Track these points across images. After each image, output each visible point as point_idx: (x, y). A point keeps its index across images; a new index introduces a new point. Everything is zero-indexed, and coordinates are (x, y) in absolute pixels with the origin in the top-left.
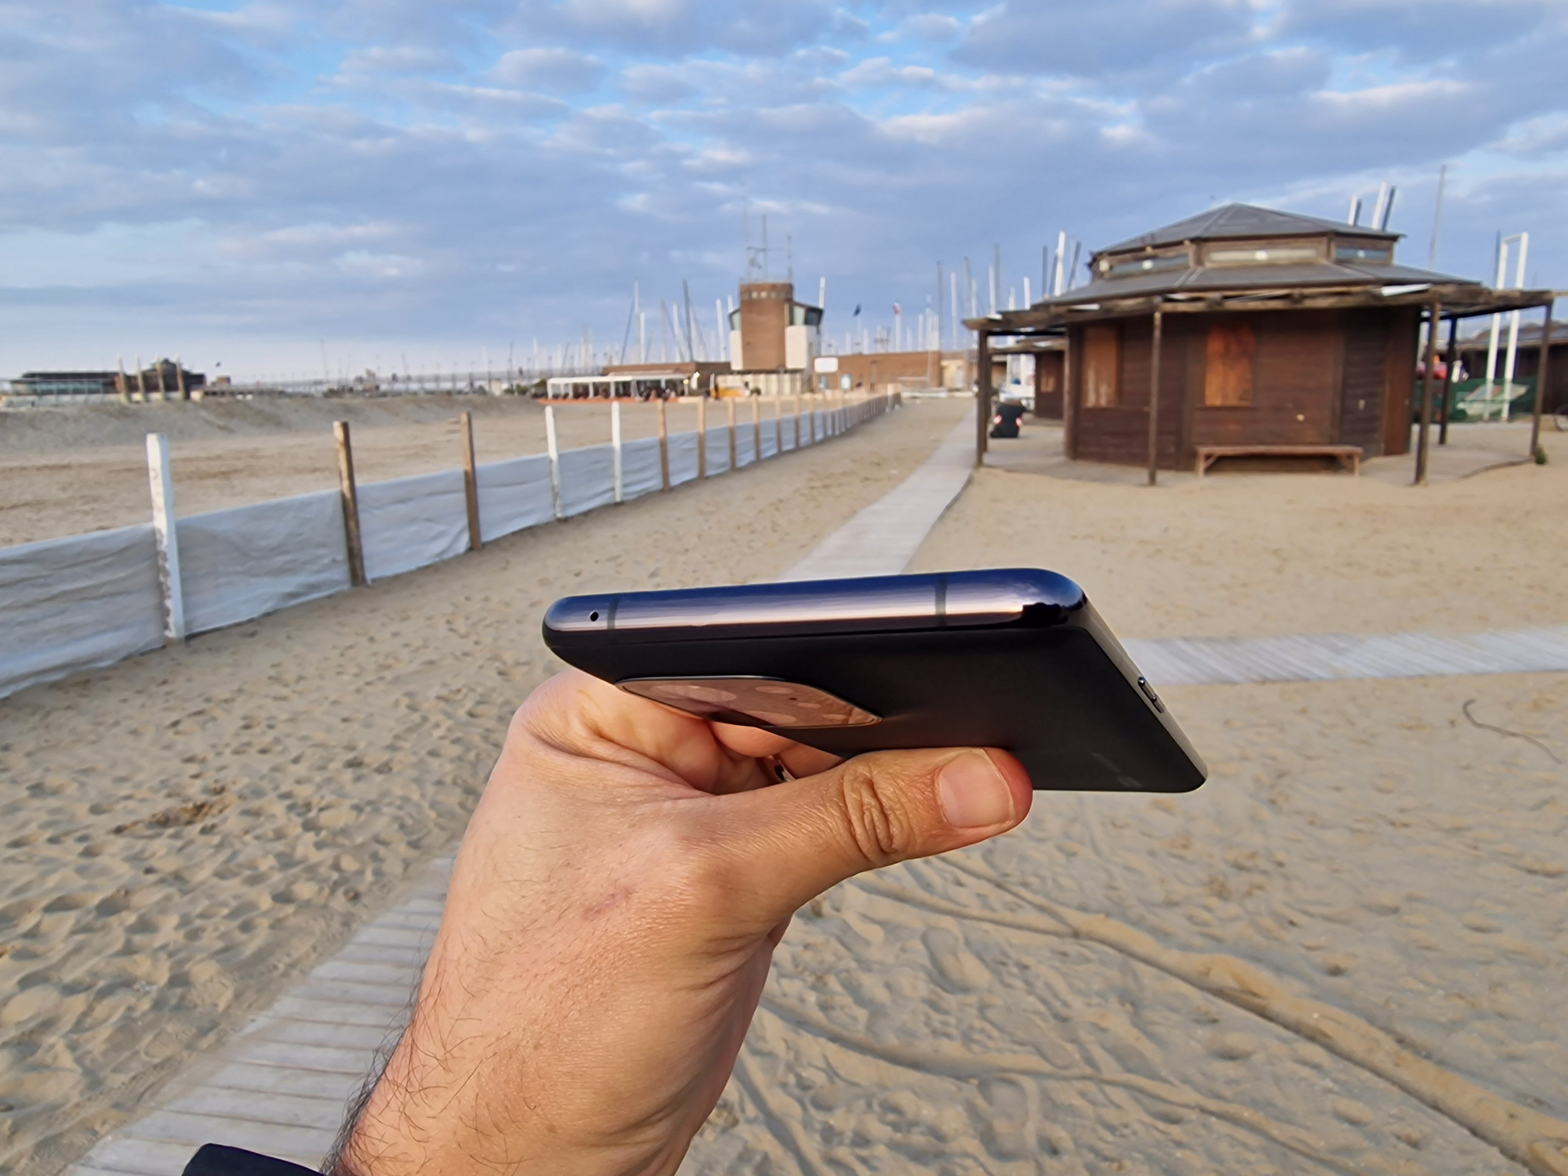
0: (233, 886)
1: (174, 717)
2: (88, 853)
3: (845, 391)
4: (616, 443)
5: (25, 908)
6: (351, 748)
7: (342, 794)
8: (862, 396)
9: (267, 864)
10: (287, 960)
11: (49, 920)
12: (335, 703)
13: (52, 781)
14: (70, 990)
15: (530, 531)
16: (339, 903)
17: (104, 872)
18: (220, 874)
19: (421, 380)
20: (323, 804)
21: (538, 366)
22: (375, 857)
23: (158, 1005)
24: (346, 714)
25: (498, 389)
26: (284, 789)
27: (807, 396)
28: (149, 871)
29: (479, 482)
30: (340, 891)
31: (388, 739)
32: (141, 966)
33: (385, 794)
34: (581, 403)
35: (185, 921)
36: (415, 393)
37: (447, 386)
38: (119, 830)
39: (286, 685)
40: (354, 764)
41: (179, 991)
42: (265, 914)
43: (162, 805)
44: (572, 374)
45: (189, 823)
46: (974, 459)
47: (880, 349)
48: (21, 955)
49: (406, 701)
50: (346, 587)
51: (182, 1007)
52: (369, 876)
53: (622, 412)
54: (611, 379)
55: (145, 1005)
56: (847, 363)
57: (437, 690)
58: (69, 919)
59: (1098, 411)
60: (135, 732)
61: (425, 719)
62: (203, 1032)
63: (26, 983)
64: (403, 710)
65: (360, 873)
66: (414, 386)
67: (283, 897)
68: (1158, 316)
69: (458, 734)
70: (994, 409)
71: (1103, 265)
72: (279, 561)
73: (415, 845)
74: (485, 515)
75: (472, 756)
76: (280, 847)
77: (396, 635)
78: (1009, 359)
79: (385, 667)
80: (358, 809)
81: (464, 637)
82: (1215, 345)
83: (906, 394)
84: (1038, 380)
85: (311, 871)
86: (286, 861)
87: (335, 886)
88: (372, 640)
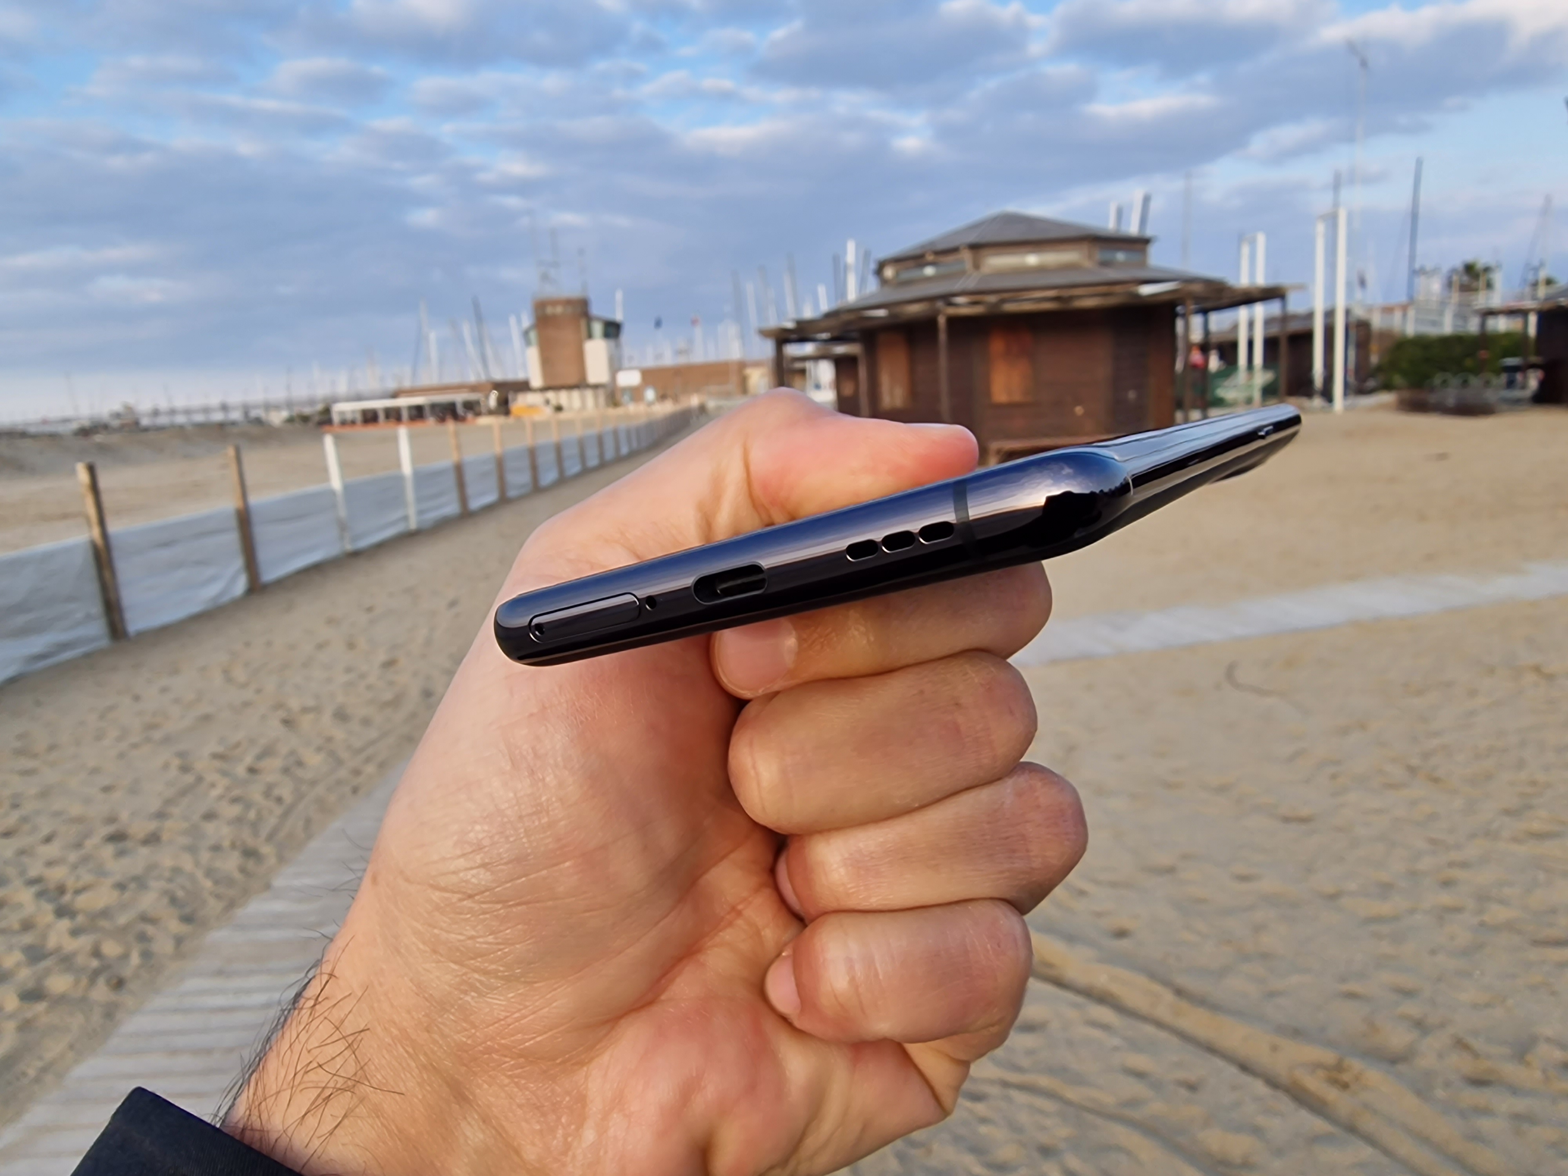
3: (650, 404)
4: (407, 468)
6: (111, 819)
7: (101, 872)
8: (666, 408)
9: (13, 959)
10: (39, 1064)
12: (95, 771)
15: (317, 569)
16: (101, 992)
19: (188, 412)
20: (80, 884)
21: (322, 391)
22: (143, 938)
24: (107, 782)
25: (277, 418)
26: (33, 873)
27: (612, 412)
29: (256, 519)
30: (101, 981)
31: (155, 805)
33: (152, 867)
34: (371, 431)
36: (181, 427)
37: (218, 417)
39: (35, 756)
40: (117, 837)
42: (11, 1016)
44: (359, 398)
47: (682, 360)
49: (176, 762)
50: (104, 642)
52: (135, 959)
53: (412, 438)
54: (403, 402)
56: (650, 376)
57: (213, 747)
61: (200, 779)
64: (173, 772)
66: (180, 419)
67: (32, 995)
68: (942, 320)
69: (236, 792)
71: (889, 272)
72: (21, 620)
73: (187, 919)
74: (263, 555)
75: (252, 815)
76: (28, 939)
77: (164, 690)
78: (809, 365)
79: (152, 726)
80: (121, 887)
81: (244, 686)
82: (997, 345)
83: (711, 404)
84: (838, 384)
85: (66, 961)
86: (35, 954)
87: (95, 975)
88: (137, 698)
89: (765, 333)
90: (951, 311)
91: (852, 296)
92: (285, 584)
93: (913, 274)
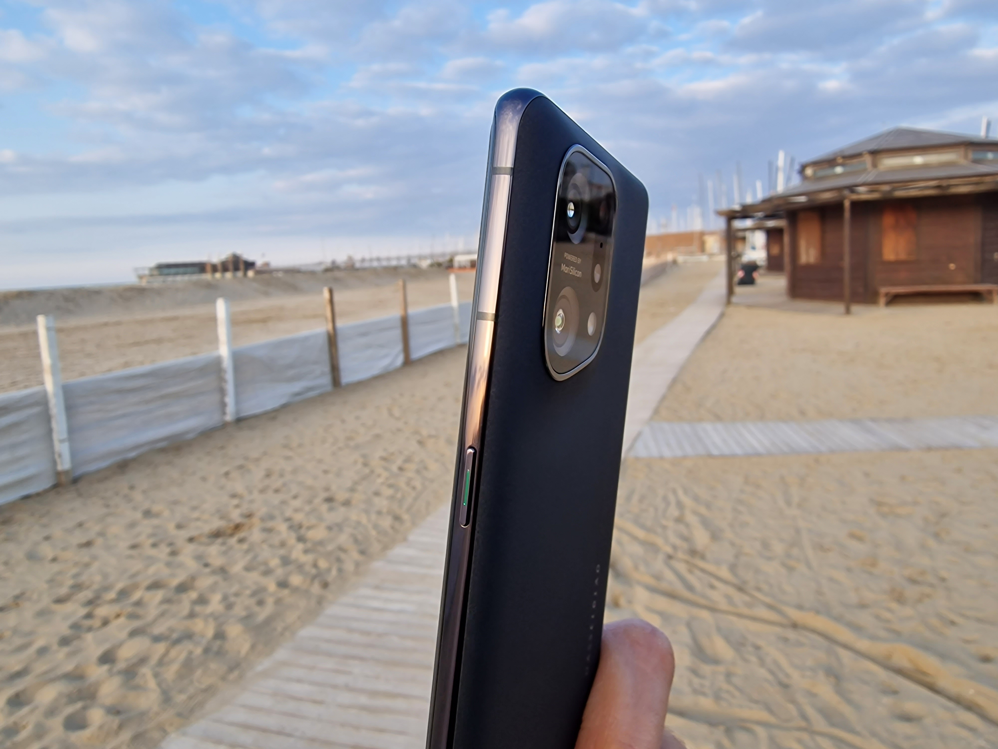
0: (254, 577)
1: (226, 469)
2: (174, 553)
5: (135, 587)
6: (327, 489)
7: (321, 519)
8: (651, 261)
9: (274, 562)
10: (284, 625)
11: (148, 595)
12: (320, 461)
13: (156, 508)
14: (157, 639)
15: (440, 353)
16: (316, 589)
17: (181, 565)
18: (248, 569)
20: (310, 524)
22: (338, 560)
23: (206, 651)
24: (325, 468)
26: (287, 515)
28: (206, 565)
29: (410, 322)
30: (316, 582)
31: (349, 484)
32: (198, 625)
33: (346, 519)
35: (225, 598)
38: (191, 540)
39: (291, 450)
40: (329, 500)
41: (218, 643)
42: (271, 595)
43: (217, 524)
45: (232, 535)
46: (724, 299)
47: (663, 231)
48: (132, 616)
49: (361, 460)
50: (329, 388)
51: (220, 653)
52: (334, 572)
55: (198, 651)
57: (380, 453)
58: (159, 595)
59: (808, 267)
60: (204, 479)
61: (372, 472)
62: (231, 669)
63: (134, 633)
64: (359, 466)
65: (329, 570)
67: (283, 584)
68: (847, 204)
69: (391, 481)
70: (737, 267)
71: (809, 172)
72: (291, 373)
73: (362, 552)
74: (413, 343)
75: (399, 495)
76: (282, 552)
77: (357, 418)
78: (748, 234)
79: (349, 438)
80: (330, 528)
81: (398, 419)
82: (888, 220)
83: (681, 259)
84: (768, 246)
85: (300, 567)
86: (286, 561)
87: (314, 578)
88: (343, 421)
89: (719, 213)
90: (854, 197)
91: (781, 188)
92: (422, 361)
93: (828, 172)
